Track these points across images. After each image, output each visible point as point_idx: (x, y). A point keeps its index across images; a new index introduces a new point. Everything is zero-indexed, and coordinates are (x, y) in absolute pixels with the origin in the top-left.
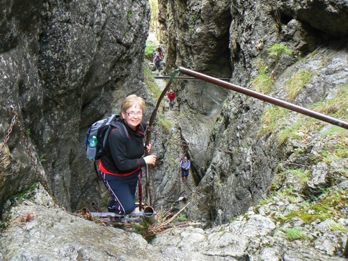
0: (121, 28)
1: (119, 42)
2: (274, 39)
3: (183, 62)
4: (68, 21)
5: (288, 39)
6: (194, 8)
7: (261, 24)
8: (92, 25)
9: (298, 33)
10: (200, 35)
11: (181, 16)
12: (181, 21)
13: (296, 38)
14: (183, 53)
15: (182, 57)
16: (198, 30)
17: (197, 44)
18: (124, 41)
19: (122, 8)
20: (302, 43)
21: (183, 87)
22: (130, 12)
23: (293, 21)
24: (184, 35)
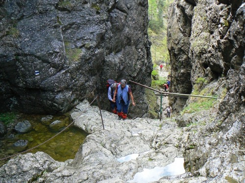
0: (131, 70)
1: (130, 76)
2: (202, 76)
3: (175, 88)
4: (108, 69)
5: (206, 75)
6: (180, 60)
7: (197, 69)
8: (115, 70)
9: (210, 73)
10: (183, 74)
11: (174, 64)
12: (174, 66)
13: (209, 75)
14: (175, 83)
15: (175, 86)
16: (182, 71)
17: (182, 78)
18: (132, 75)
19: (132, 63)
20: (211, 77)
21: (175, 102)
22: (136, 64)
23: (208, 68)
24: (175, 74)
